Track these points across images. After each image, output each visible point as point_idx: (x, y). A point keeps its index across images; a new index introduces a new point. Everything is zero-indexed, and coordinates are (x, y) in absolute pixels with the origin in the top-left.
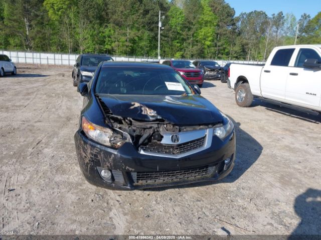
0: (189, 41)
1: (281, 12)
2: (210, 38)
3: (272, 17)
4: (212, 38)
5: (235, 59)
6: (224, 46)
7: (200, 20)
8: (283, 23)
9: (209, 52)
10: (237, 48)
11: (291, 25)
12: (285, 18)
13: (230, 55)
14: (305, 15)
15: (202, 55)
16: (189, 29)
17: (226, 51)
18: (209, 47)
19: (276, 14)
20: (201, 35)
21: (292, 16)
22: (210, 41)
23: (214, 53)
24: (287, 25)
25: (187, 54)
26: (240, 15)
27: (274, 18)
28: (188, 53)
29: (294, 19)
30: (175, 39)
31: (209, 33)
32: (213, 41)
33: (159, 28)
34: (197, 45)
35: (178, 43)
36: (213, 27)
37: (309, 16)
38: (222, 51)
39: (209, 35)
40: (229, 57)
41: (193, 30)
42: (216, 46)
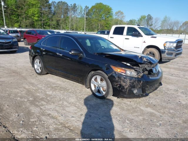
0: (23, 16)
1: (75, 4)
2: (37, 15)
3: (70, 6)
4: (38, 15)
5: (54, 29)
6: (47, 21)
7: (28, 3)
8: (77, 10)
9: (37, 24)
10: (54, 22)
11: (81, 11)
12: (77, 7)
13: (51, 27)
14: (87, 6)
15: (33, 26)
16: (22, 9)
17: (48, 24)
18: (36, 21)
19: (73, 5)
20: (30, 13)
21: (81, 6)
22: (37, 17)
23: (41, 25)
24: (78, 11)
25: (22, 25)
26: (52, 3)
27: (72, 6)
28: (24, 24)
29: (82, 8)
30: (12, 14)
31: (35, 12)
32: (38, 17)
33: (2, 7)
34: (29, 19)
35: (14, 17)
36: (37, 9)
37: (88, 7)
38: (46, 24)
39: (35, 13)
40: (50, 28)
41: (25, 9)
42: (41, 21)
